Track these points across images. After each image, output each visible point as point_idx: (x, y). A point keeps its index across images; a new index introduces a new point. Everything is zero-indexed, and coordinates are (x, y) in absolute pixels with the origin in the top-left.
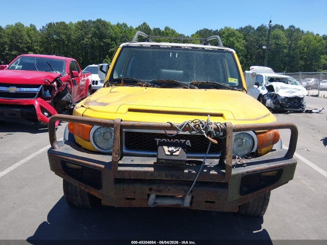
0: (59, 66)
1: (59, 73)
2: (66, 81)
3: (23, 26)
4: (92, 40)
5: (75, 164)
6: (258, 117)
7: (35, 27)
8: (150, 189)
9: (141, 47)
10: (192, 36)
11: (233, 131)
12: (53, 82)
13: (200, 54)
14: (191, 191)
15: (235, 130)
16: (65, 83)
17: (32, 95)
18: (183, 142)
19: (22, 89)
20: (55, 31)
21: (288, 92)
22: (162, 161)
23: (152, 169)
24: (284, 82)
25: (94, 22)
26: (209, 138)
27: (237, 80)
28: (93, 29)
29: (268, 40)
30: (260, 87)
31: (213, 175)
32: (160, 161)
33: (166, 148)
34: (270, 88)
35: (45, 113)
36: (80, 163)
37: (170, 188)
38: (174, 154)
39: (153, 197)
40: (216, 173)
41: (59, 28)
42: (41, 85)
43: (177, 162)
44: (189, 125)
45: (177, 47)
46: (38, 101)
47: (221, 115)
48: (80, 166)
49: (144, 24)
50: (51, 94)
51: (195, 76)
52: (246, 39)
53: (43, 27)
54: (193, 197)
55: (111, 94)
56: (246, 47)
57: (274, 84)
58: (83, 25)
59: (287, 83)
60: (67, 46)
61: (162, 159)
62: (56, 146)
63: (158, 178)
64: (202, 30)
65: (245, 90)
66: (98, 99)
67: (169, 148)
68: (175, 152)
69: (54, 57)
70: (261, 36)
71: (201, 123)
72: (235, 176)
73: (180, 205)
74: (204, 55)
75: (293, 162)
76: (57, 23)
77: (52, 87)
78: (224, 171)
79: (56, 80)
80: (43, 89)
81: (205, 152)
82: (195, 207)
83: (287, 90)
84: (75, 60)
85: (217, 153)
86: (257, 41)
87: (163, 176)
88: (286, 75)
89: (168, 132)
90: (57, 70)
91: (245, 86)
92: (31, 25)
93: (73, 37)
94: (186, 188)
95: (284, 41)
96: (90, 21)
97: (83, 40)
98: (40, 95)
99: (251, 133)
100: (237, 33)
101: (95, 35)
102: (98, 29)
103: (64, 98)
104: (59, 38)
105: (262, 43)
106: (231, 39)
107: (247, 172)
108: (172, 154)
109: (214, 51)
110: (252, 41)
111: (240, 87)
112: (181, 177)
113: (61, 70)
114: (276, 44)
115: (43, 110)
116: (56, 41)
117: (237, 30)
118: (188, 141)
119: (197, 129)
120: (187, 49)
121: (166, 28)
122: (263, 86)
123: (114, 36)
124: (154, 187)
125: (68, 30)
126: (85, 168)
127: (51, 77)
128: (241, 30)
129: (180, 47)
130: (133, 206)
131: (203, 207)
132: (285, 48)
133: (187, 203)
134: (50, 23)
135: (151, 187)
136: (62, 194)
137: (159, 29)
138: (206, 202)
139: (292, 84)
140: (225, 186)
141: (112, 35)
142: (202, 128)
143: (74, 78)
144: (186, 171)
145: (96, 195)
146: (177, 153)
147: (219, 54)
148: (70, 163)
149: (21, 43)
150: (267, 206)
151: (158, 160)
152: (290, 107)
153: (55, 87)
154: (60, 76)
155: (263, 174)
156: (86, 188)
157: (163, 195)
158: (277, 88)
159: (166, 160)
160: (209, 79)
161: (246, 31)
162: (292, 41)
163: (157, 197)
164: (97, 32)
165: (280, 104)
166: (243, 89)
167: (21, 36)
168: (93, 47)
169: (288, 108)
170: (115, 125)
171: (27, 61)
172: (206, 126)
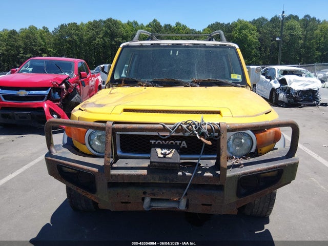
0: (67, 67)
1: (67, 74)
2: (75, 83)
3: (36, 29)
4: (104, 40)
5: (70, 168)
6: (256, 113)
7: (47, 29)
8: (144, 193)
9: (141, 46)
10: (204, 30)
11: (228, 132)
12: (61, 84)
13: (201, 50)
14: (186, 194)
15: (229, 130)
16: (74, 85)
17: (41, 98)
18: (178, 144)
19: (31, 92)
20: (67, 32)
21: (302, 85)
22: (155, 164)
23: (145, 172)
24: (298, 75)
25: (105, 22)
26: (202, 139)
27: (240, 76)
28: (104, 28)
29: (281, 32)
30: (273, 81)
31: (207, 177)
32: (153, 163)
33: (159, 150)
34: (283, 82)
35: (54, 116)
36: (75, 167)
37: (164, 191)
38: (167, 156)
39: (147, 200)
40: (211, 175)
41: (71, 29)
42: (49, 88)
43: (171, 165)
44: (181, 126)
45: (178, 44)
46: (47, 104)
47: (219, 113)
48: (75, 170)
49: (155, 21)
50: (60, 96)
51: (196, 73)
52: (260, 31)
53: (55, 29)
54: (188, 200)
55: (110, 95)
56: (259, 39)
57: (287, 77)
58: (95, 25)
59: (301, 76)
60: (79, 46)
61: (155, 162)
62: (53, 150)
63: (152, 181)
64: (214, 24)
65: (250, 86)
66: (96, 101)
67: (162, 150)
68: (168, 154)
69: (63, 58)
70: (274, 28)
71: (194, 124)
72: (231, 178)
73: (177, 208)
74: (206, 51)
75: (294, 161)
76: (69, 24)
77: (61, 89)
78: (218, 172)
79: (64, 82)
80: (52, 91)
81: (198, 153)
82: (191, 210)
83: (301, 83)
84: (84, 61)
85: (214, 154)
86: (271, 32)
87: (156, 179)
88: (300, 67)
89: (161, 134)
90: (65, 72)
91: (249, 82)
92: (44, 28)
93: (85, 38)
94: (180, 190)
95: (299, 31)
96: (101, 21)
97: (95, 40)
98: (49, 97)
99: (249, 132)
100: (249, 25)
101: (106, 34)
102: (109, 28)
103: (73, 100)
104: (71, 39)
105: (276, 35)
106: (244, 32)
107: (244, 174)
108: (165, 157)
109: (215, 46)
110: (266, 33)
111: (244, 83)
112: (175, 180)
113: (69, 72)
114: (290, 34)
115: (52, 112)
116: (69, 42)
117: (250, 22)
118: (184, 142)
119: (190, 130)
120: (188, 46)
121: (177, 24)
122: (276, 79)
123: (125, 34)
124: (148, 190)
125: (80, 31)
126: (80, 172)
127: (60, 80)
128: (254, 22)
129: (180, 44)
130: (129, 210)
131: (200, 210)
132: (301, 39)
133: (182, 206)
134: (62, 25)
135: (144, 190)
136: (66, 197)
137: (170, 25)
138: (203, 205)
139: (306, 76)
140: (220, 188)
141: (123, 34)
142: (195, 129)
143: (82, 79)
144: (180, 174)
145: (93, 198)
146: (170, 156)
147: (221, 49)
148: (65, 167)
149: (35, 45)
150: (273, 206)
151: (151, 162)
152: (304, 100)
153: (63, 89)
154: (69, 77)
155: (261, 175)
156: (83, 191)
157: (158, 198)
158: (290, 81)
159: (158, 163)
160: (211, 76)
161: (260, 23)
162: (307, 31)
163: (152, 200)
164: (108, 31)
165: (294, 98)
166: (247, 86)
167: (35, 39)
168: (104, 46)
169: (301, 101)
170: (107, 129)
171: (37, 64)
172: (199, 127)
